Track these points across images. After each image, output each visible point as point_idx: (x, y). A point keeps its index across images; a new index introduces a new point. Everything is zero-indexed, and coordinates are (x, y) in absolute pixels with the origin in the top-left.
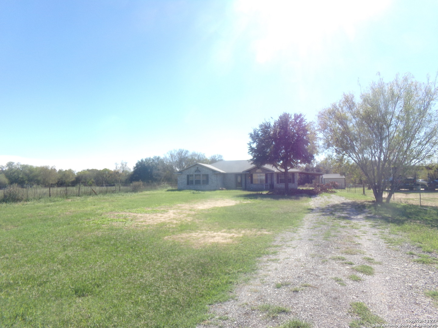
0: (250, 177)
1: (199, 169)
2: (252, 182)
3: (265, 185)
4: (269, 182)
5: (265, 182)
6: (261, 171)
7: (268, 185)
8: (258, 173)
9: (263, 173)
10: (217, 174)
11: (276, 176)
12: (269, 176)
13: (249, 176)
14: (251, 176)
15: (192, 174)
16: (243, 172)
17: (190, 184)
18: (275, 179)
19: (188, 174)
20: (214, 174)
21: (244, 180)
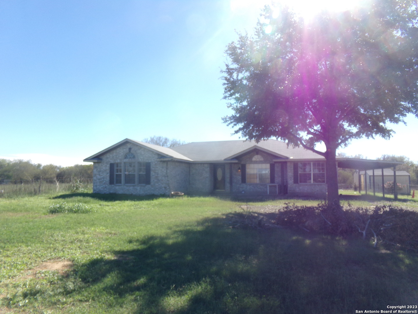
0: (239, 171)
1: (132, 151)
2: (244, 180)
3: (270, 186)
4: (278, 180)
5: (268, 181)
6: (262, 159)
7: (275, 186)
8: (256, 162)
9: (265, 162)
10: (167, 162)
11: (292, 168)
12: (277, 169)
13: (239, 169)
14: (243, 168)
15: (118, 161)
16: (225, 160)
17: (115, 183)
18: (290, 173)
19: (112, 162)
20: (161, 161)
21: (228, 175)
